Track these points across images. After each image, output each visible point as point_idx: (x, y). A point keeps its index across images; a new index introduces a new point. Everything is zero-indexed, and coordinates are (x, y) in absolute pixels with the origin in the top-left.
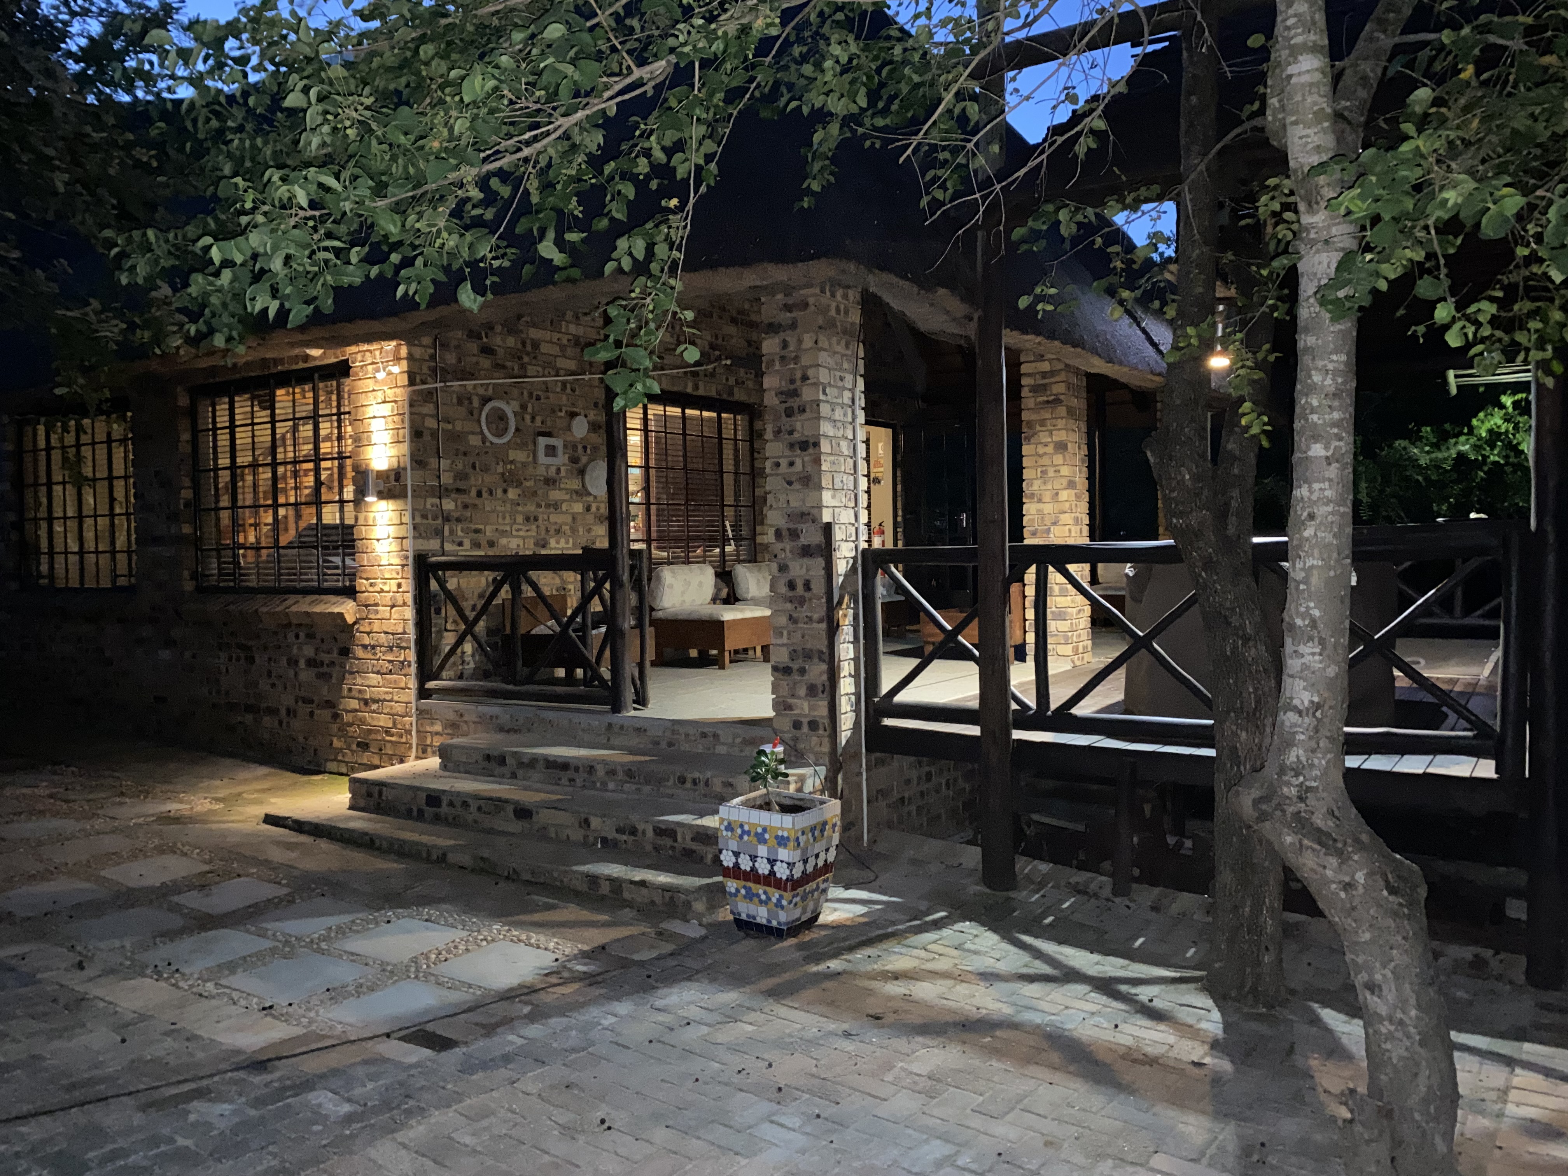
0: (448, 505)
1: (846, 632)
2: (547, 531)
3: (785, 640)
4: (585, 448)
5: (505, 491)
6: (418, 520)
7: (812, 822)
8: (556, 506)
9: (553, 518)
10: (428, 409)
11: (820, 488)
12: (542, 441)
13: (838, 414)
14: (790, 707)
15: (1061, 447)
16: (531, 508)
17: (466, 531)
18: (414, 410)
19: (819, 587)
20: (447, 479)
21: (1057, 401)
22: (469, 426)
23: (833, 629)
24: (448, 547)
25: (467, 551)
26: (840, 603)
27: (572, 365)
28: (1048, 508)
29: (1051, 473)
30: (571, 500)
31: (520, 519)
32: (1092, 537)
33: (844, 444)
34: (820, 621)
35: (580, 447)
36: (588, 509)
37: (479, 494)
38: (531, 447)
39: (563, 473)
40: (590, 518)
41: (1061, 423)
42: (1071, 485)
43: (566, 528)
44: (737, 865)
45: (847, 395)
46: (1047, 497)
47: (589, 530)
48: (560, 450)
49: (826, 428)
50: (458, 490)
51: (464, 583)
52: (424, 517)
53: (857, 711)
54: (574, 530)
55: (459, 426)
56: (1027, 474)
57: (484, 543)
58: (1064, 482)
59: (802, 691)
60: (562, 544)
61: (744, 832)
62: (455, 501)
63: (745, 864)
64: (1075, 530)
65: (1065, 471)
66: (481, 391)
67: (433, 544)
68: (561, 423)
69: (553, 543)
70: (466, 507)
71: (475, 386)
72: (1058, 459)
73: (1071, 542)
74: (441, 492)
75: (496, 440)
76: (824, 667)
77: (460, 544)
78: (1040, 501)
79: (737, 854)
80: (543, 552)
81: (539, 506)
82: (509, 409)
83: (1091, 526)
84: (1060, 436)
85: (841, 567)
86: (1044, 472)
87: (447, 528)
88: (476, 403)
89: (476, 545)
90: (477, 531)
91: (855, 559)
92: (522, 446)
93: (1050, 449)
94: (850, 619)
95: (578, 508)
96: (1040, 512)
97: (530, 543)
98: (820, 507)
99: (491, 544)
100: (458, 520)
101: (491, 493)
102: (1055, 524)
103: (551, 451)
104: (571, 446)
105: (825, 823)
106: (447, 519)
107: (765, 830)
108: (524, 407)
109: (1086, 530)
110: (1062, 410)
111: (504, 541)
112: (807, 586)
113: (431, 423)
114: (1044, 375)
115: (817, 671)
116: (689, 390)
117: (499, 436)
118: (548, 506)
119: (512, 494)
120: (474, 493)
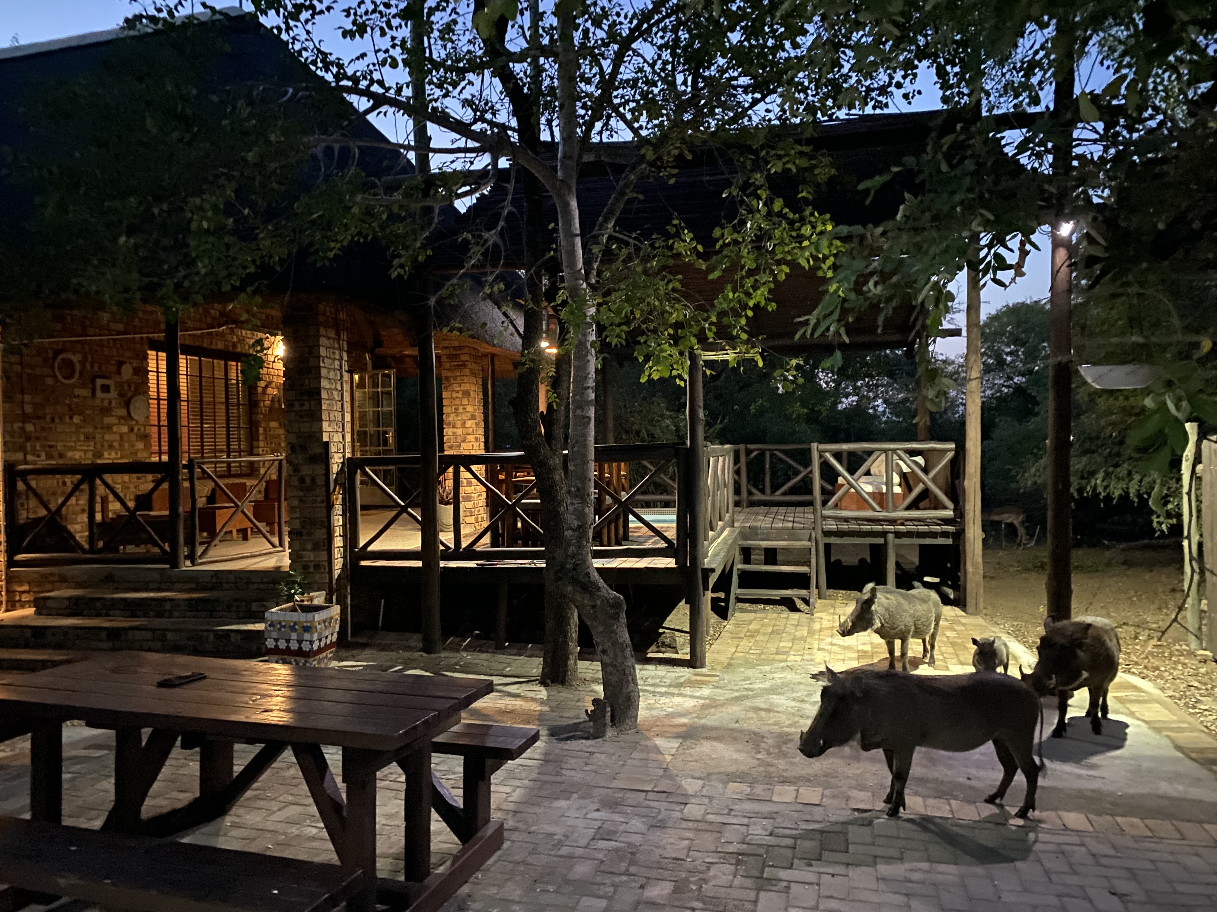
0: (30, 428)
1: (338, 509)
2: (102, 446)
3: (298, 515)
4: (130, 387)
5: (71, 418)
6: (8, 438)
7: (325, 617)
8: (109, 428)
9: (107, 437)
10: (14, 359)
11: (321, 420)
12: (99, 382)
13: (332, 375)
14: (301, 557)
15: (466, 394)
16: (90, 430)
17: (43, 447)
18: (5, 359)
19: (321, 481)
20: (28, 409)
21: (464, 366)
22: (47, 371)
23: (330, 507)
24: (30, 458)
25: (43, 462)
26: (334, 490)
27: (120, 327)
28: (459, 431)
29: (461, 410)
30: (119, 424)
31: (82, 437)
32: (487, 449)
33: (335, 393)
34: (323, 502)
35: (126, 387)
36: (132, 430)
37: (53, 420)
38: (90, 386)
39: (113, 404)
40: (133, 437)
41: (466, 379)
42: (473, 417)
43: (116, 444)
44: (277, 646)
45: (337, 363)
46: (459, 424)
47: (133, 446)
48: (112, 388)
49: (324, 383)
50: (38, 417)
51: (41, 483)
52: (12, 436)
53: (344, 557)
54: (121, 445)
55: (38, 371)
56: (446, 410)
57: (55, 454)
58: (469, 415)
59: (309, 546)
60: (113, 455)
61: (282, 626)
62: (34, 425)
63: (282, 645)
64: (476, 445)
65: (470, 409)
66: (55, 346)
67: (19, 456)
68: (113, 369)
69: (106, 454)
70: (43, 429)
71: (50, 343)
72: (465, 401)
73: (473, 453)
74: (25, 418)
75: (63, 380)
76: (325, 530)
77: (38, 456)
78: (454, 427)
79: (276, 640)
80: (99, 461)
81: (96, 427)
82: (76, 358)
83: (486, 442)
84: (466, 387)
85: (335, 469)
86: (457, 409)
87: (29, 444)
88: (50, 354)
89: (49, 456)
90: (51, 447)
91: (343, 463)
92: (84, 386)
93: (460, 395)
94: (340, 501)
95: (125, 429)
96: (454, 433)
97: (90, 455)
98: (321, 432)
99: (61, 456)
100: (38, 439)
101: (61, 419)
102: (464, 441)
103: (106, 389)
104: (119, 385)
105: (331, 618)
106: (28, 438)
107: (295, 623)
108: (85, 357)
109: (482, 445)
110: (467, 371)
111: (70, 454)
112: (313, 480)
113: (17, 368)
114: (455, 348)
115: (320, 534)
116: (205, 345)
117: (66, 378)
118: (103, 428)
119: (76, 419)
120: (48, 419)
